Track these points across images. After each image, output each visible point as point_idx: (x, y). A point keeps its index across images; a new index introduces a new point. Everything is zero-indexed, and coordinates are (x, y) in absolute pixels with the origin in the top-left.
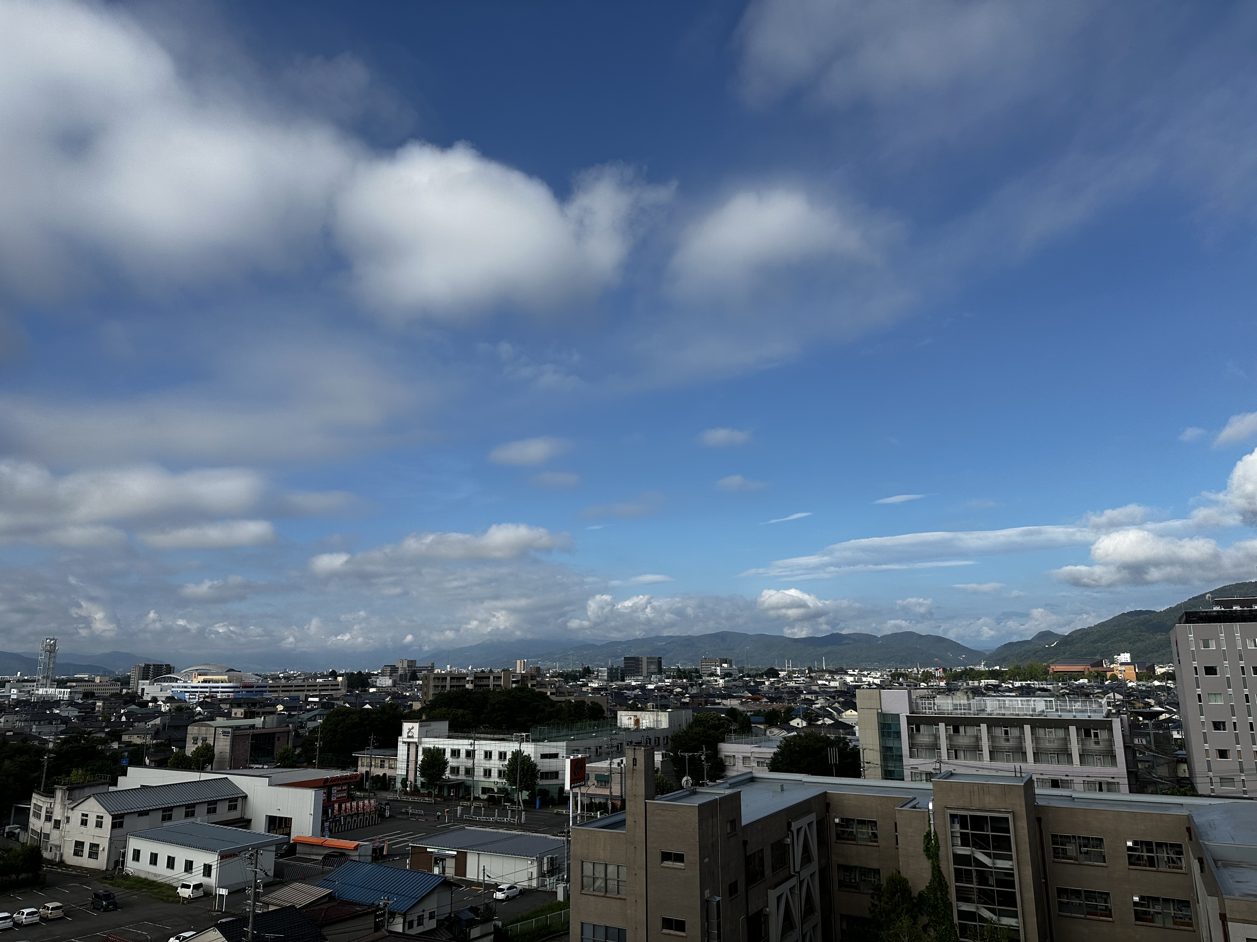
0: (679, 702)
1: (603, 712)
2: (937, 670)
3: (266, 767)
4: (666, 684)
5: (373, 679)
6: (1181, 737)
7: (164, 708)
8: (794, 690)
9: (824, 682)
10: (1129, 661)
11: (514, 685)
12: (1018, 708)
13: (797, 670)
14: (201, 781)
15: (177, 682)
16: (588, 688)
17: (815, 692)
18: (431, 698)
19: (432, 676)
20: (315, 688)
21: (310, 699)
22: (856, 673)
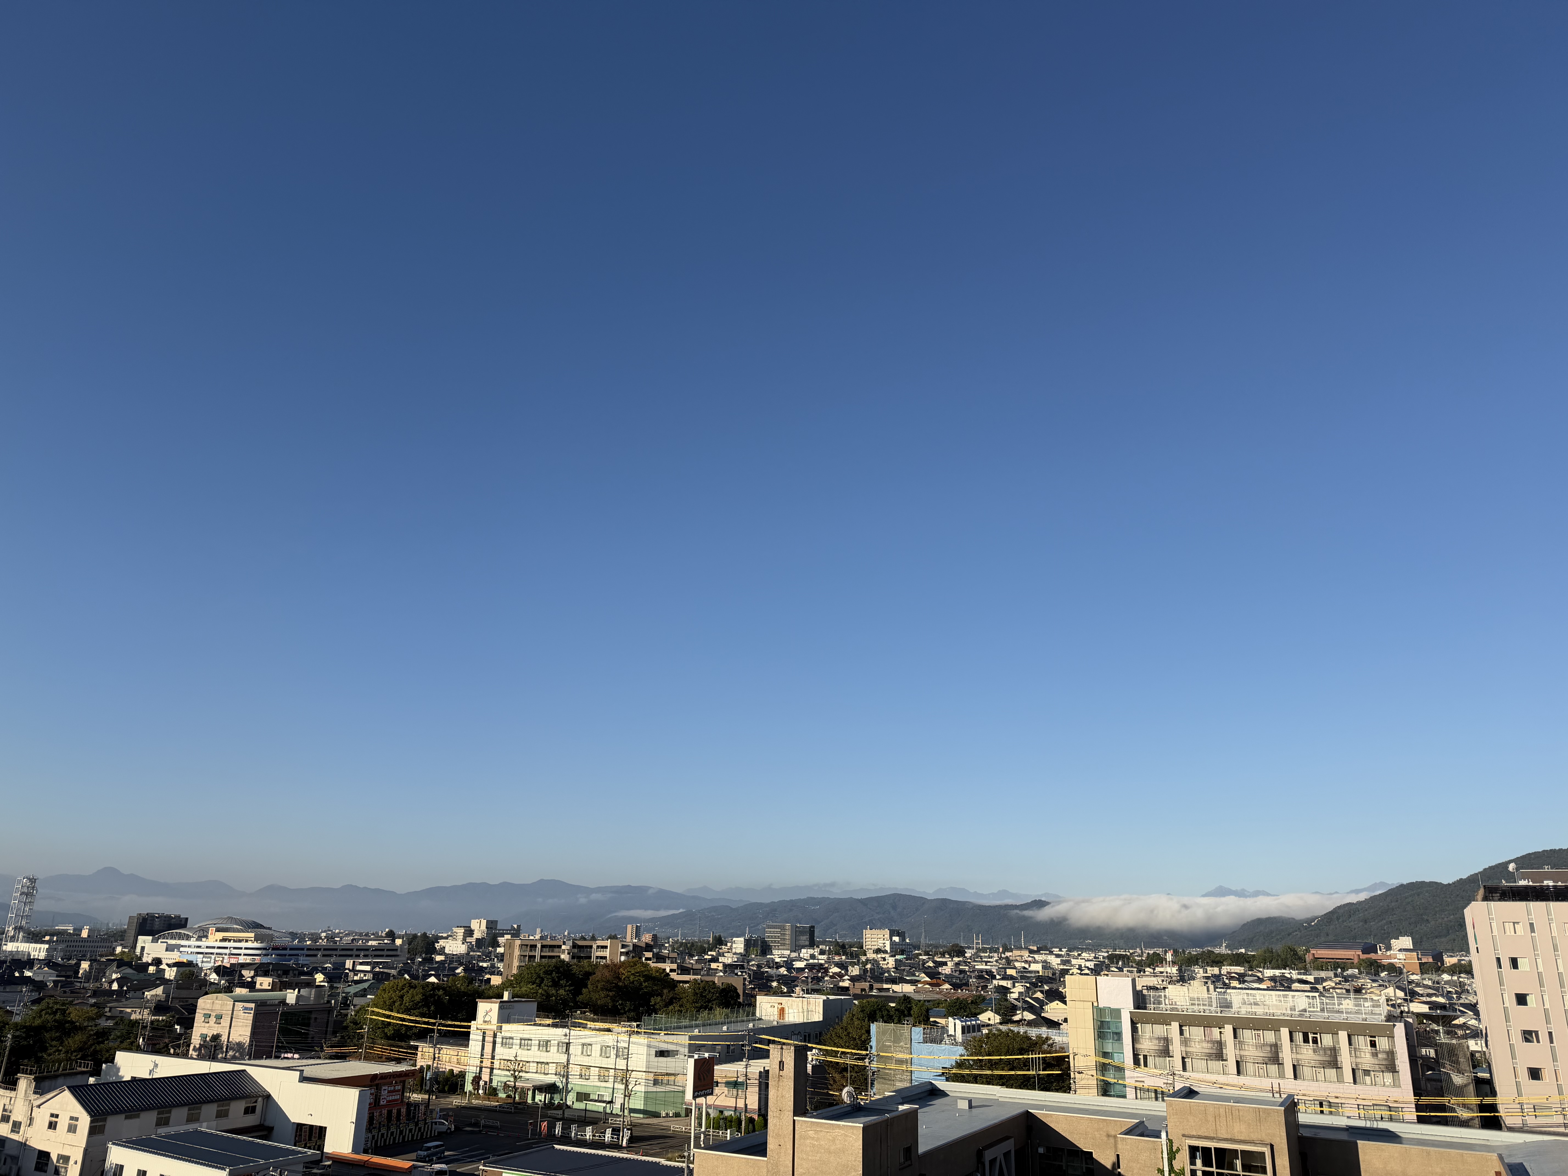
0: (835, 987)
1: (738, 996)
2: (1166, 952)
3: (296, 1056)
4: (820, 961)
5: (442, 943)
6: (1480, 1049)
7: (170, 974)
8: (984, 973)
9: (1023, 965)
10: (1412, 948)
11: (623, 958)
12: (1273, 1005)
13: (988, 948)
14: (211, 1074)
15: (187, 940)
16: (718, 964)
17: (1011, 978)
18: (515, 971)
19: (518, 942)
20: (367, 953)
21: (359, 968)
22: (1063, 953)
